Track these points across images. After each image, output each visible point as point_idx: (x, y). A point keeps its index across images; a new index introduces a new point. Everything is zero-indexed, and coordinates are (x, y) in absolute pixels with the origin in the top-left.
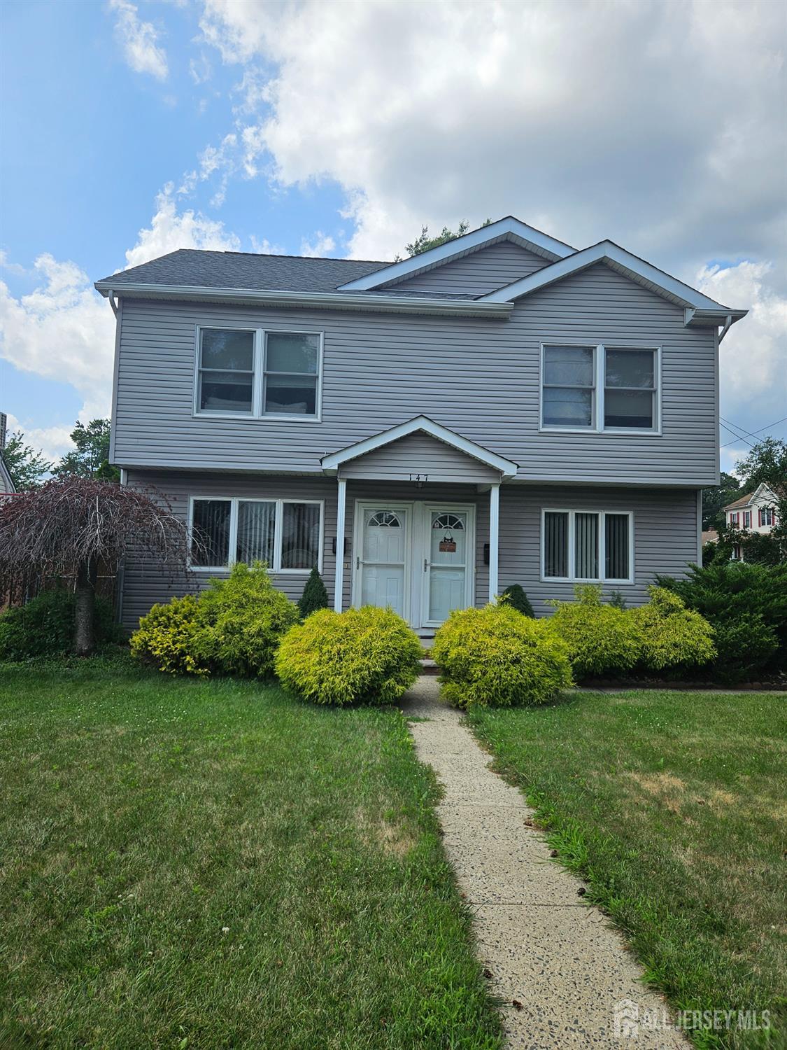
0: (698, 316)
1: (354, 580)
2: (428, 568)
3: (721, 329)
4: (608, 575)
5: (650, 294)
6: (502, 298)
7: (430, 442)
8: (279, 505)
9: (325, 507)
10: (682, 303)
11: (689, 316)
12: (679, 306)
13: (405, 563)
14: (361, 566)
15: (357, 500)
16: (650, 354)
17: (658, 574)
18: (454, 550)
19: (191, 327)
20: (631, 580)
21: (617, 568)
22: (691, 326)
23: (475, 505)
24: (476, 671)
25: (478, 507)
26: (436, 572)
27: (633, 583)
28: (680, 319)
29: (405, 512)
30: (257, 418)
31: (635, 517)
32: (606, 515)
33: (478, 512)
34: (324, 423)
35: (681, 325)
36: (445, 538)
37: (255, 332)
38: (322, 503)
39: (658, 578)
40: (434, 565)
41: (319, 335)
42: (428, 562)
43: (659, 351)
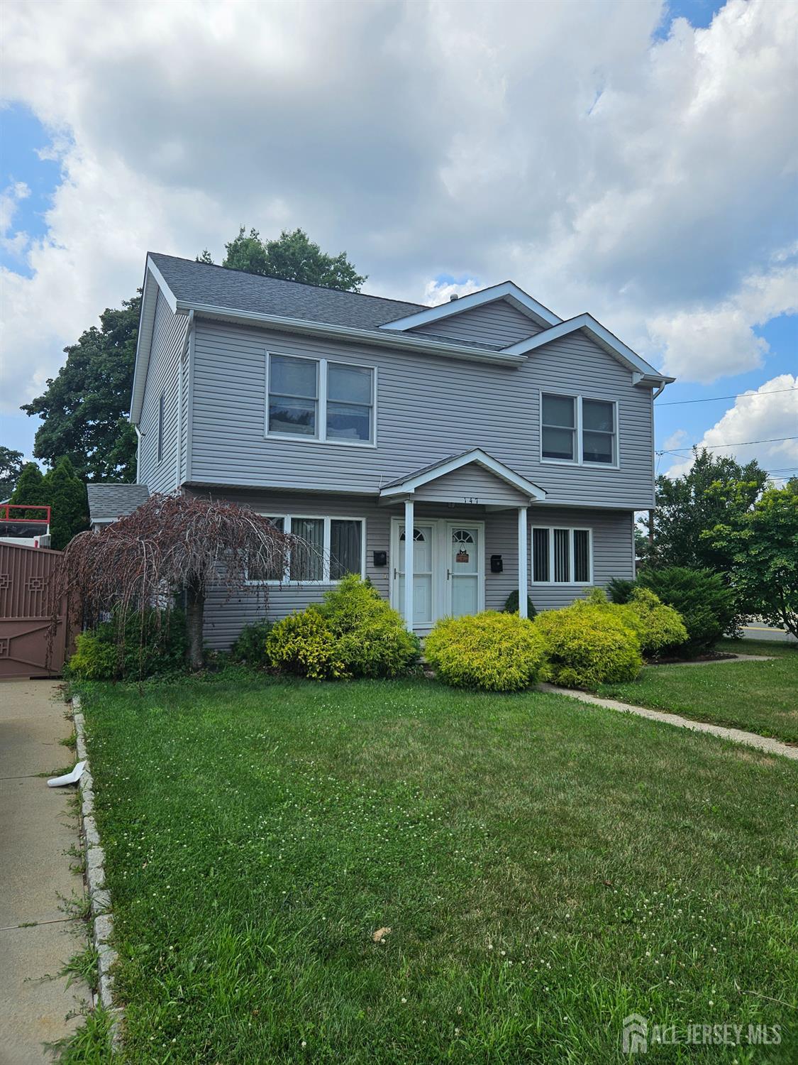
0: (646, 380)
1: (391, 589)
2: (450, 576)
3: (655, 390)
4: (576, 580)
5: (610, 358)
6: (516, 352)
7: (478, 470)
8: (327, 521)
9: (367, 523)
10: (632, 368)
11: (637, 379)
12: (629, 369)
13: (432, 573)
14: (397, 576)
15: (393, 517)
16: (610, 405)
17: (614, 578)
18: (467, 561)
19: (262, 352)
20: (591, 583)
21: (582, 575)
22: (637, 386)
23: (483, 522)
24: (595, 657)
25: (486, 524)
26: (455, 580)
27: (592, 585)
28: (630, 379)
29: (431, 528)
30: (323, 442)
31: (594, 532)
32: (575, 531)
33: (486, 528)
34: (379, 449)
35: (630, 384)
36: (461, 551)
37: (319, 361)
38: (364, 520)
39: (613, 580)
40: (456, 574)
41: (373, 369)
42: (450, 572)
43: (617, 403)
